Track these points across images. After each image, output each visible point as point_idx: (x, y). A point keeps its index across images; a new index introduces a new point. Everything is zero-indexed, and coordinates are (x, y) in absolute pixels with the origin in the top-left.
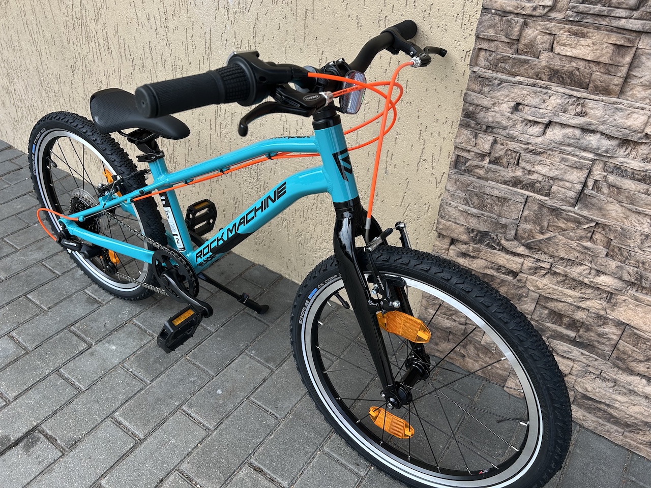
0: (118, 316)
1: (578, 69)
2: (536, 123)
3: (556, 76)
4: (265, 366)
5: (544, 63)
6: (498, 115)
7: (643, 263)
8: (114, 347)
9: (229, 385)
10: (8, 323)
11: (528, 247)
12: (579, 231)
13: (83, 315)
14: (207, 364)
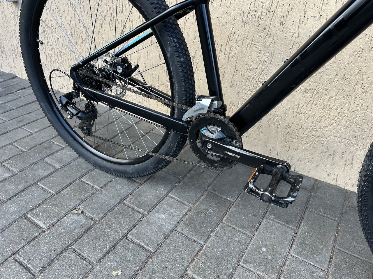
0: (156, 192)
4: (288, 227)
8: (163, 216)
9: (268, 243)
10: (73, 200)
13: (129, 192)
14: (242, 227)
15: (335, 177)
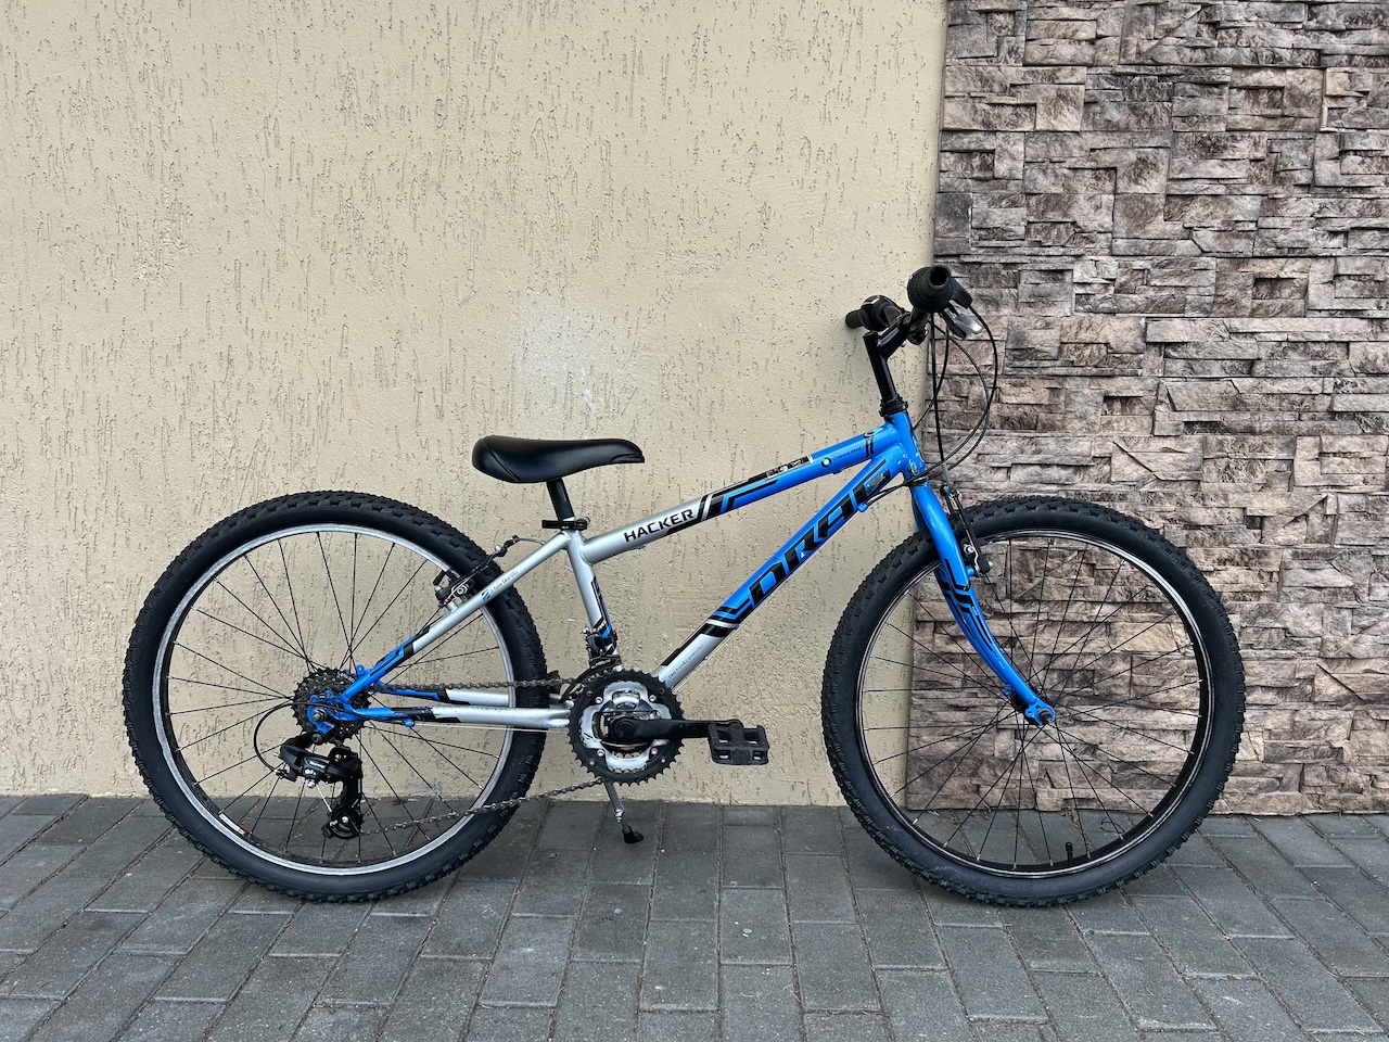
0: (480, 917)
1: (1025, 413)
2: (999, 468)
3: (1006, 422)
4: (767, 889)
5: (995, 413)
6: (964, 468)
7: (1128, 578)
8: (529, 950)
11: (1021, 601)
12: (1065, 565)
14: (691, 914)
15: (805, 786)
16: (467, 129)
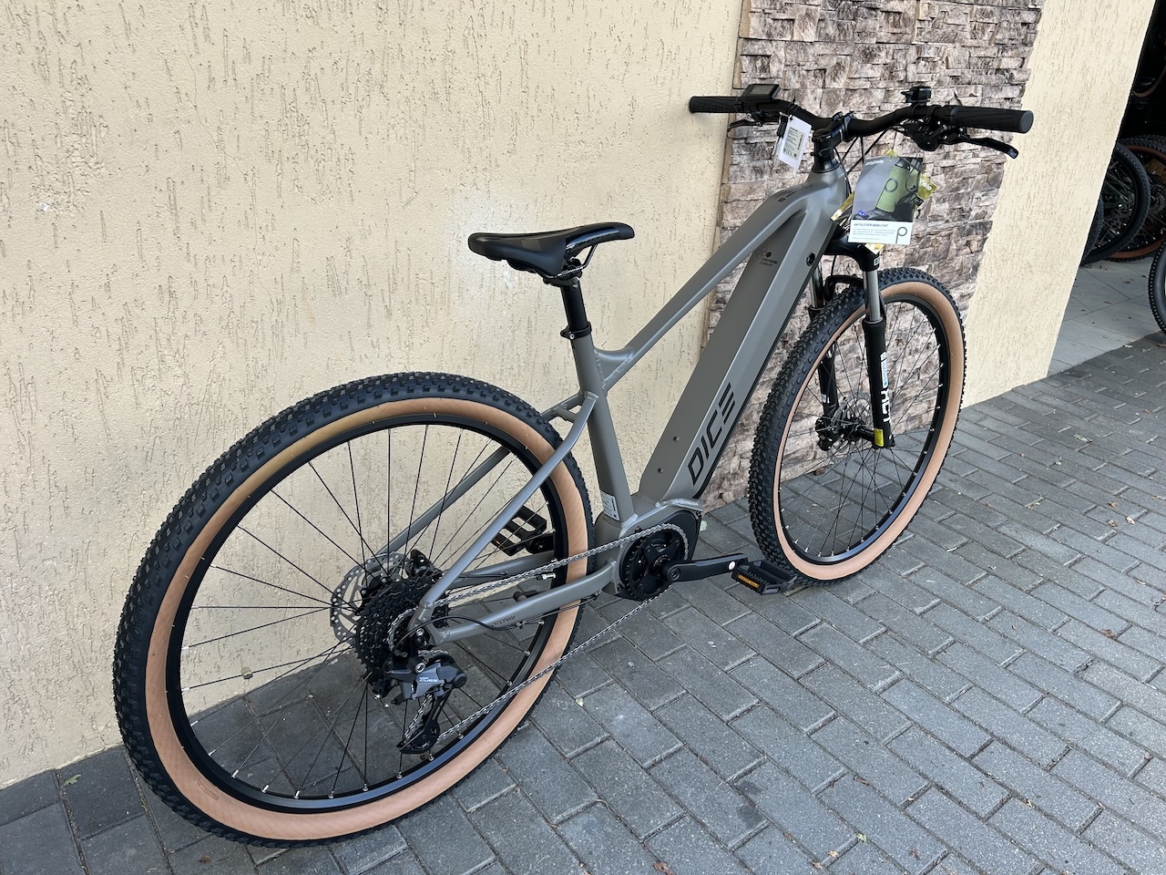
16: (407, 25)
